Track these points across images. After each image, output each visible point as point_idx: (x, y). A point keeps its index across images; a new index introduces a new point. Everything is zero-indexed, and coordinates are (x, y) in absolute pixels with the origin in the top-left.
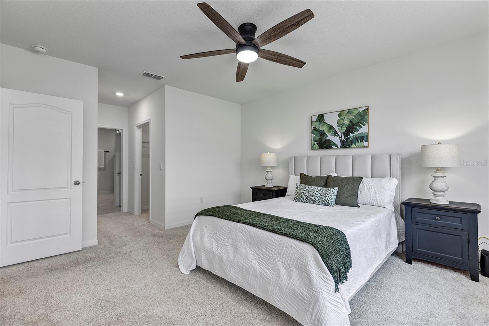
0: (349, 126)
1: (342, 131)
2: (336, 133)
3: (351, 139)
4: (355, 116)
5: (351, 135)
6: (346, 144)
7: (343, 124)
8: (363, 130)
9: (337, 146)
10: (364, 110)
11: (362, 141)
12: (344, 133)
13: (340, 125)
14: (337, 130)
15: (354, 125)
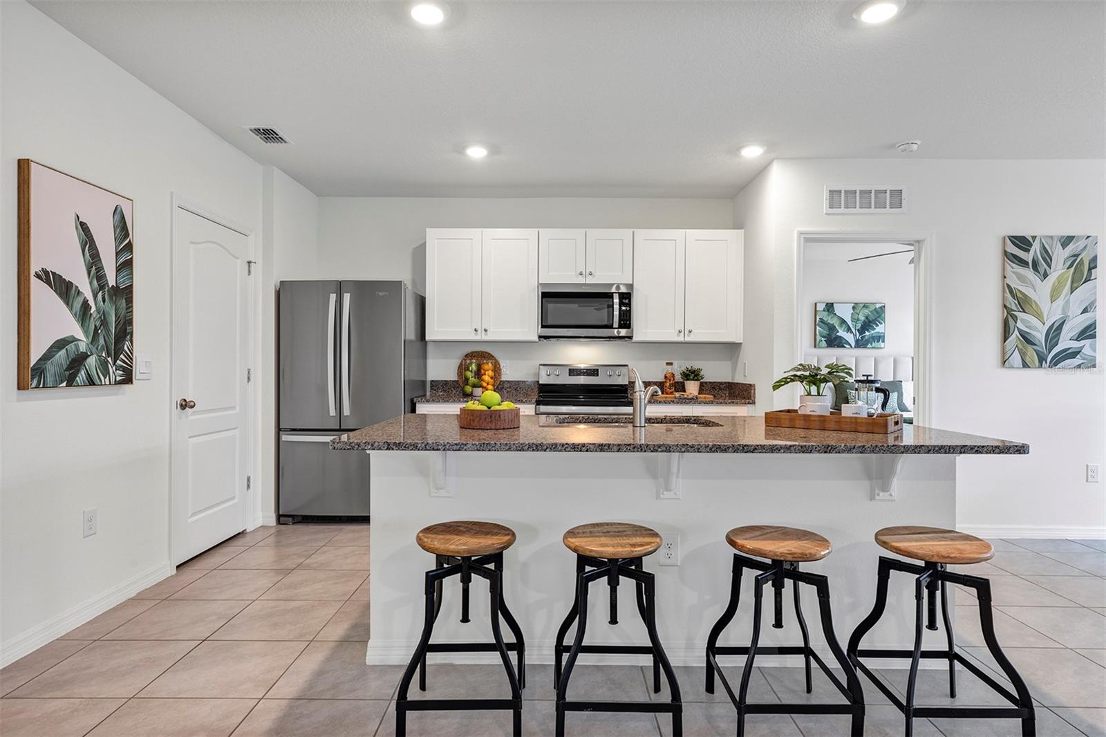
0: (864, 322)
1: (857, 328)
2: (849, 330)
3: (866, 337)
4: (871, 312)
5: (867, 333)
6: (860, 343)
7: (858, 320)
8: (879, 329)
9: (850, 345)
10: (881, 307)
11: (878, 342)
12: (858, 330)
13: (855, 320)
14: (851, 326)
15: (870, 322)
